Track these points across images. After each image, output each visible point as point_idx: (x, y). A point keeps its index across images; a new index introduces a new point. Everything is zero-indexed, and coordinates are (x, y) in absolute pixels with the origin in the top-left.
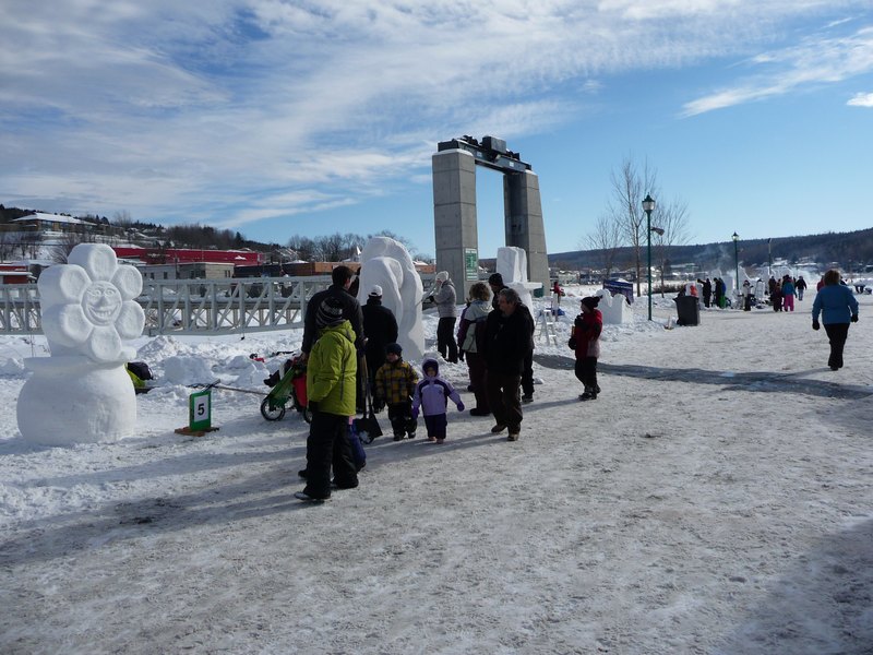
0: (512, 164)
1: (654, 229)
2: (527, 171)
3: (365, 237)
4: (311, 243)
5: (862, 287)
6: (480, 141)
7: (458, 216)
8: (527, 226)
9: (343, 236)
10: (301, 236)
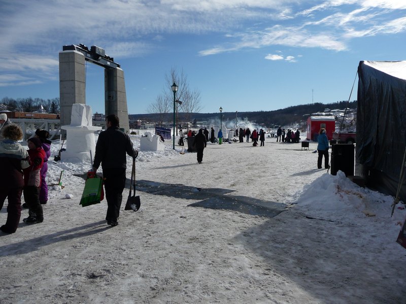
0: (109, 63)
1: (177, 101)
2: (118, 68)
3: (46, 100)
4: (15, 102)
5: (273, 135)
6: (89, 49)
7: (74, 88)
8: (116, 96)
9: (33, 99)
10: (9, 98)
